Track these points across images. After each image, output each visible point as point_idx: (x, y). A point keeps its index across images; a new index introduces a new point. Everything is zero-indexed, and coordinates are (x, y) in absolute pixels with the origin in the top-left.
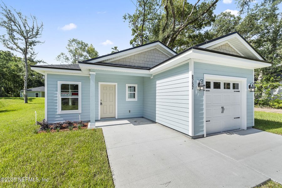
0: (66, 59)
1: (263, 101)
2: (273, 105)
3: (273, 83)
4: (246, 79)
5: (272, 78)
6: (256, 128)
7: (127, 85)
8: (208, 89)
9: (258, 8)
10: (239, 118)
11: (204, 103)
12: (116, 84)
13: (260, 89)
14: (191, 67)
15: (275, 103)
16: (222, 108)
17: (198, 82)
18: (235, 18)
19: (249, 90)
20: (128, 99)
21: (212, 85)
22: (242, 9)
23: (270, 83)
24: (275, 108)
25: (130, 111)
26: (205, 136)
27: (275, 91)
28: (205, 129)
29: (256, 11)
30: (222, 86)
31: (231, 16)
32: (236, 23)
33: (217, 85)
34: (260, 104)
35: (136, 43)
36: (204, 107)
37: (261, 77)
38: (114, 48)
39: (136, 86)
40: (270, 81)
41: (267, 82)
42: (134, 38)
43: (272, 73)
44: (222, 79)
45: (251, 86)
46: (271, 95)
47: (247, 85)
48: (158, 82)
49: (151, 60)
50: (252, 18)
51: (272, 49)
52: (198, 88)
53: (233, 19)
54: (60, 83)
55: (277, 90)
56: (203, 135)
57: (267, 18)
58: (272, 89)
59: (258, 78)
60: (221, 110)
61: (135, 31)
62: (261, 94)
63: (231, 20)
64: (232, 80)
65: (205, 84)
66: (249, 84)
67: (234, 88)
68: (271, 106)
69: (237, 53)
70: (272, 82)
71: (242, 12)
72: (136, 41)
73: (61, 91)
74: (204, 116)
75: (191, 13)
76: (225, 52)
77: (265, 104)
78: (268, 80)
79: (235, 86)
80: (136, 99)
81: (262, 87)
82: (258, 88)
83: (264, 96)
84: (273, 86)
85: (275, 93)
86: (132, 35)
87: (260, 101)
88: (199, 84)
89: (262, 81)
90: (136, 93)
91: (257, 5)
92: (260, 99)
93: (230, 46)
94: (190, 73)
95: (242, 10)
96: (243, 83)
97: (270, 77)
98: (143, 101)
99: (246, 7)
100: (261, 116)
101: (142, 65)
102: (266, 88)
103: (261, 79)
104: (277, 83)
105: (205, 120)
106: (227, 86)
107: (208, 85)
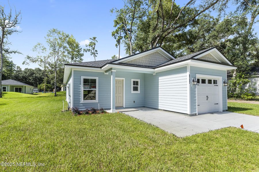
0: (43, 50)
1: (237, 94)
2: (244, 98)
3: (244, 80)
4: (222, 77)
5: (243, 75)
6: (228, 111)
7: (132, 80)
8: (198, 84)
9: (232, 15)
10: (218, 104)
11: (196, 92)
12: (124, 79)
13: (234, 84)
14: (189, 69)
15: (245, 96)
16: (207, 96)
17: (192, 79)
18: (214, 19)
19: (224, 84)
20: (133, 92)
21: (200, 81)
22: (219, 13)
23: (242, 79)
24: (245, 100)
25: (134, 101)
26: (197, 114)
27: (246, 86)
28: (197, 110)
29: (231, 17)
30: (207, 81)
31: (211, 18)
32: (215, 24)
33: (204, 81)
34: (234, 97)
35: (118, 35)
36: (196, 95)
37: (235, 74)
38: (93, 39)
39: (139, 80)
40: (242, 78)
41: (240, 79)
42: (117, 30)
43: (243, 71)
44: (207, 77)
45: (225, 82)
46: (242, 89)
47: (222, 81)
48: (160, 78)
49: (154, 61)
50: (228, 22)
51: (242, 51)
52: (193, 83)
53: (212, 20)
54: (83, 78)
55: (248, 85)
56: (196, 114)
57: (239, 24)
58: (243, 84)
59: (233, 75)
60: (206, 98)
61: (117, 23)
62: (235, 89)
63: (211, 21)
64: (212, 78)
65: (197, 80)
66: (224, 81)
67: (214, 83)
68: (242, 99)
69: (216, 59)
70: (244, 78)
71: (220, 16)
72: (118, 33)
73: (84, 85)
74: (197, 101)
75: (178, 17)
76: (209, 60)
77: (238, 97)
78: (240, 77)
79: (215, 82)
80: (139, 92)
81: (235, 83)
82: (233, 83)
83: (238, 90)
84: (244, 81)
85: (246, 88)
86: (114, 27)
87: (235, 94)
88: (193, 80)
89: (236, 77)
90: (139, 86)
91: (231, 13)
92: (235, 93)
93: (211, 55)
94: (188, 74)
95: (220, 15)
96: (220, 80)
97: (242, 75)
98: (144, 93)
99: (223, 12)
100: (234, 105)
101: (148, 65)
102: (239, 84)
103: (235, 75)
104: (247, 80)
105: (197, 104)
106: (210, 82)
107: (198, 81)
